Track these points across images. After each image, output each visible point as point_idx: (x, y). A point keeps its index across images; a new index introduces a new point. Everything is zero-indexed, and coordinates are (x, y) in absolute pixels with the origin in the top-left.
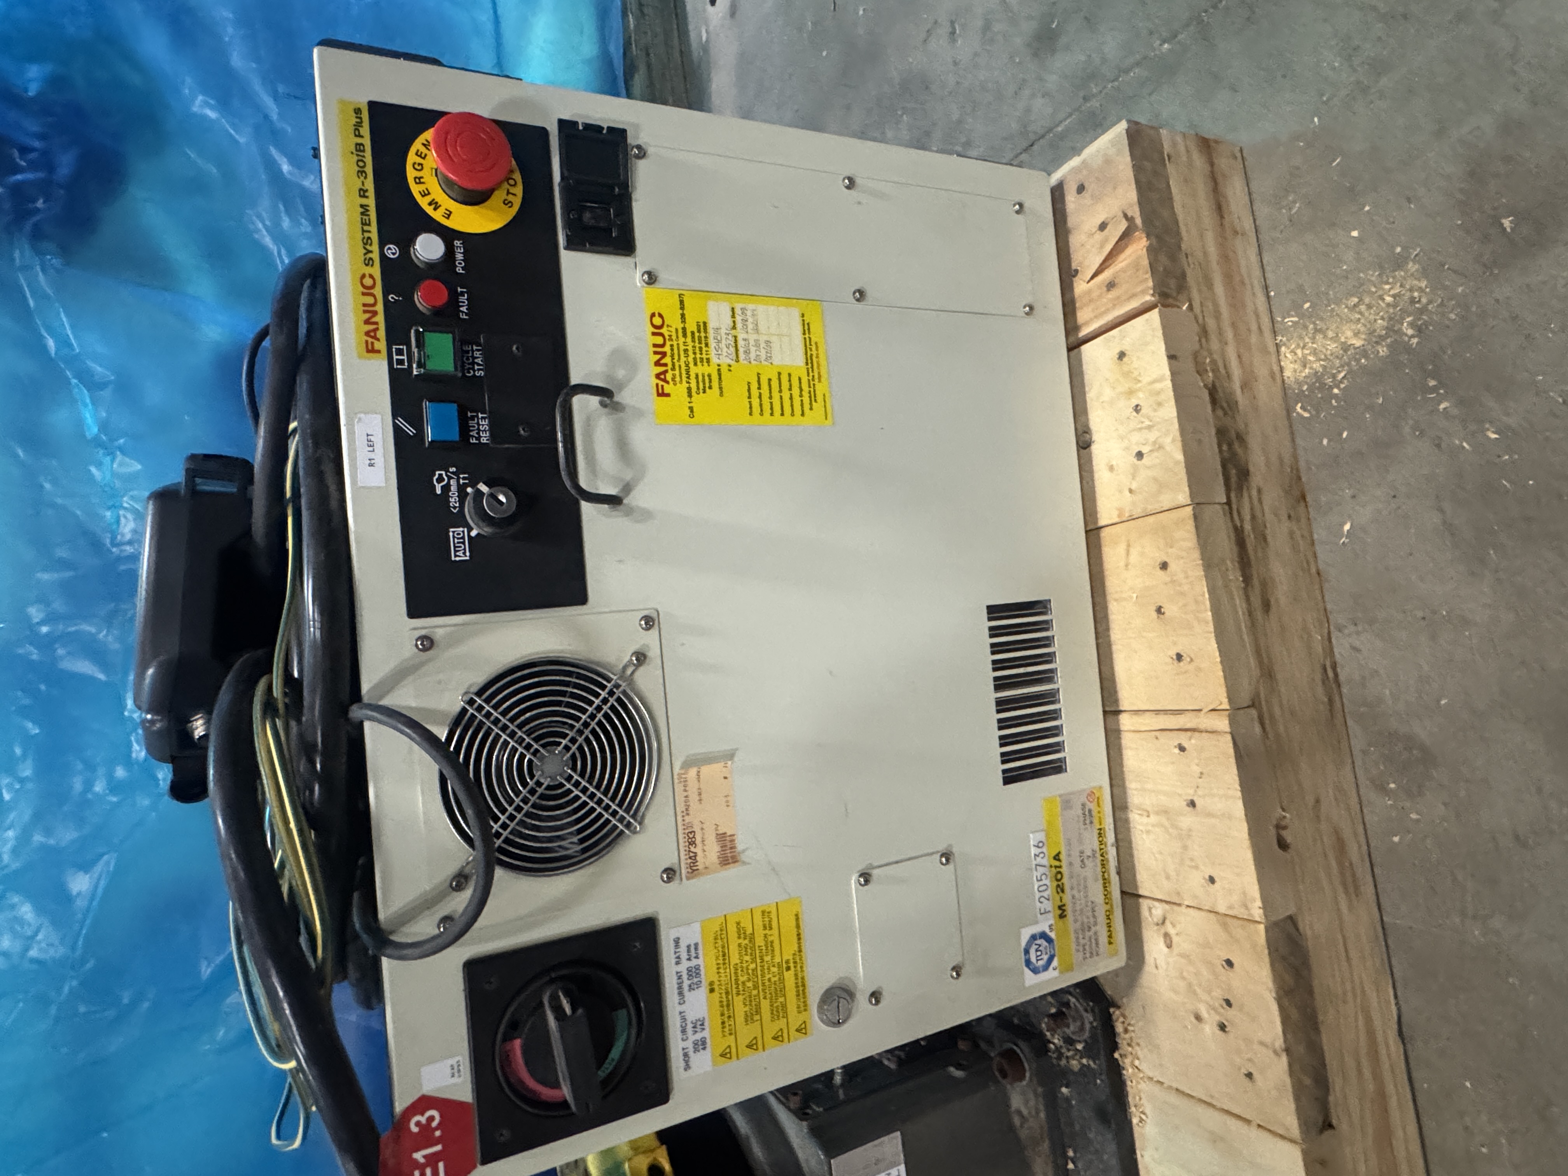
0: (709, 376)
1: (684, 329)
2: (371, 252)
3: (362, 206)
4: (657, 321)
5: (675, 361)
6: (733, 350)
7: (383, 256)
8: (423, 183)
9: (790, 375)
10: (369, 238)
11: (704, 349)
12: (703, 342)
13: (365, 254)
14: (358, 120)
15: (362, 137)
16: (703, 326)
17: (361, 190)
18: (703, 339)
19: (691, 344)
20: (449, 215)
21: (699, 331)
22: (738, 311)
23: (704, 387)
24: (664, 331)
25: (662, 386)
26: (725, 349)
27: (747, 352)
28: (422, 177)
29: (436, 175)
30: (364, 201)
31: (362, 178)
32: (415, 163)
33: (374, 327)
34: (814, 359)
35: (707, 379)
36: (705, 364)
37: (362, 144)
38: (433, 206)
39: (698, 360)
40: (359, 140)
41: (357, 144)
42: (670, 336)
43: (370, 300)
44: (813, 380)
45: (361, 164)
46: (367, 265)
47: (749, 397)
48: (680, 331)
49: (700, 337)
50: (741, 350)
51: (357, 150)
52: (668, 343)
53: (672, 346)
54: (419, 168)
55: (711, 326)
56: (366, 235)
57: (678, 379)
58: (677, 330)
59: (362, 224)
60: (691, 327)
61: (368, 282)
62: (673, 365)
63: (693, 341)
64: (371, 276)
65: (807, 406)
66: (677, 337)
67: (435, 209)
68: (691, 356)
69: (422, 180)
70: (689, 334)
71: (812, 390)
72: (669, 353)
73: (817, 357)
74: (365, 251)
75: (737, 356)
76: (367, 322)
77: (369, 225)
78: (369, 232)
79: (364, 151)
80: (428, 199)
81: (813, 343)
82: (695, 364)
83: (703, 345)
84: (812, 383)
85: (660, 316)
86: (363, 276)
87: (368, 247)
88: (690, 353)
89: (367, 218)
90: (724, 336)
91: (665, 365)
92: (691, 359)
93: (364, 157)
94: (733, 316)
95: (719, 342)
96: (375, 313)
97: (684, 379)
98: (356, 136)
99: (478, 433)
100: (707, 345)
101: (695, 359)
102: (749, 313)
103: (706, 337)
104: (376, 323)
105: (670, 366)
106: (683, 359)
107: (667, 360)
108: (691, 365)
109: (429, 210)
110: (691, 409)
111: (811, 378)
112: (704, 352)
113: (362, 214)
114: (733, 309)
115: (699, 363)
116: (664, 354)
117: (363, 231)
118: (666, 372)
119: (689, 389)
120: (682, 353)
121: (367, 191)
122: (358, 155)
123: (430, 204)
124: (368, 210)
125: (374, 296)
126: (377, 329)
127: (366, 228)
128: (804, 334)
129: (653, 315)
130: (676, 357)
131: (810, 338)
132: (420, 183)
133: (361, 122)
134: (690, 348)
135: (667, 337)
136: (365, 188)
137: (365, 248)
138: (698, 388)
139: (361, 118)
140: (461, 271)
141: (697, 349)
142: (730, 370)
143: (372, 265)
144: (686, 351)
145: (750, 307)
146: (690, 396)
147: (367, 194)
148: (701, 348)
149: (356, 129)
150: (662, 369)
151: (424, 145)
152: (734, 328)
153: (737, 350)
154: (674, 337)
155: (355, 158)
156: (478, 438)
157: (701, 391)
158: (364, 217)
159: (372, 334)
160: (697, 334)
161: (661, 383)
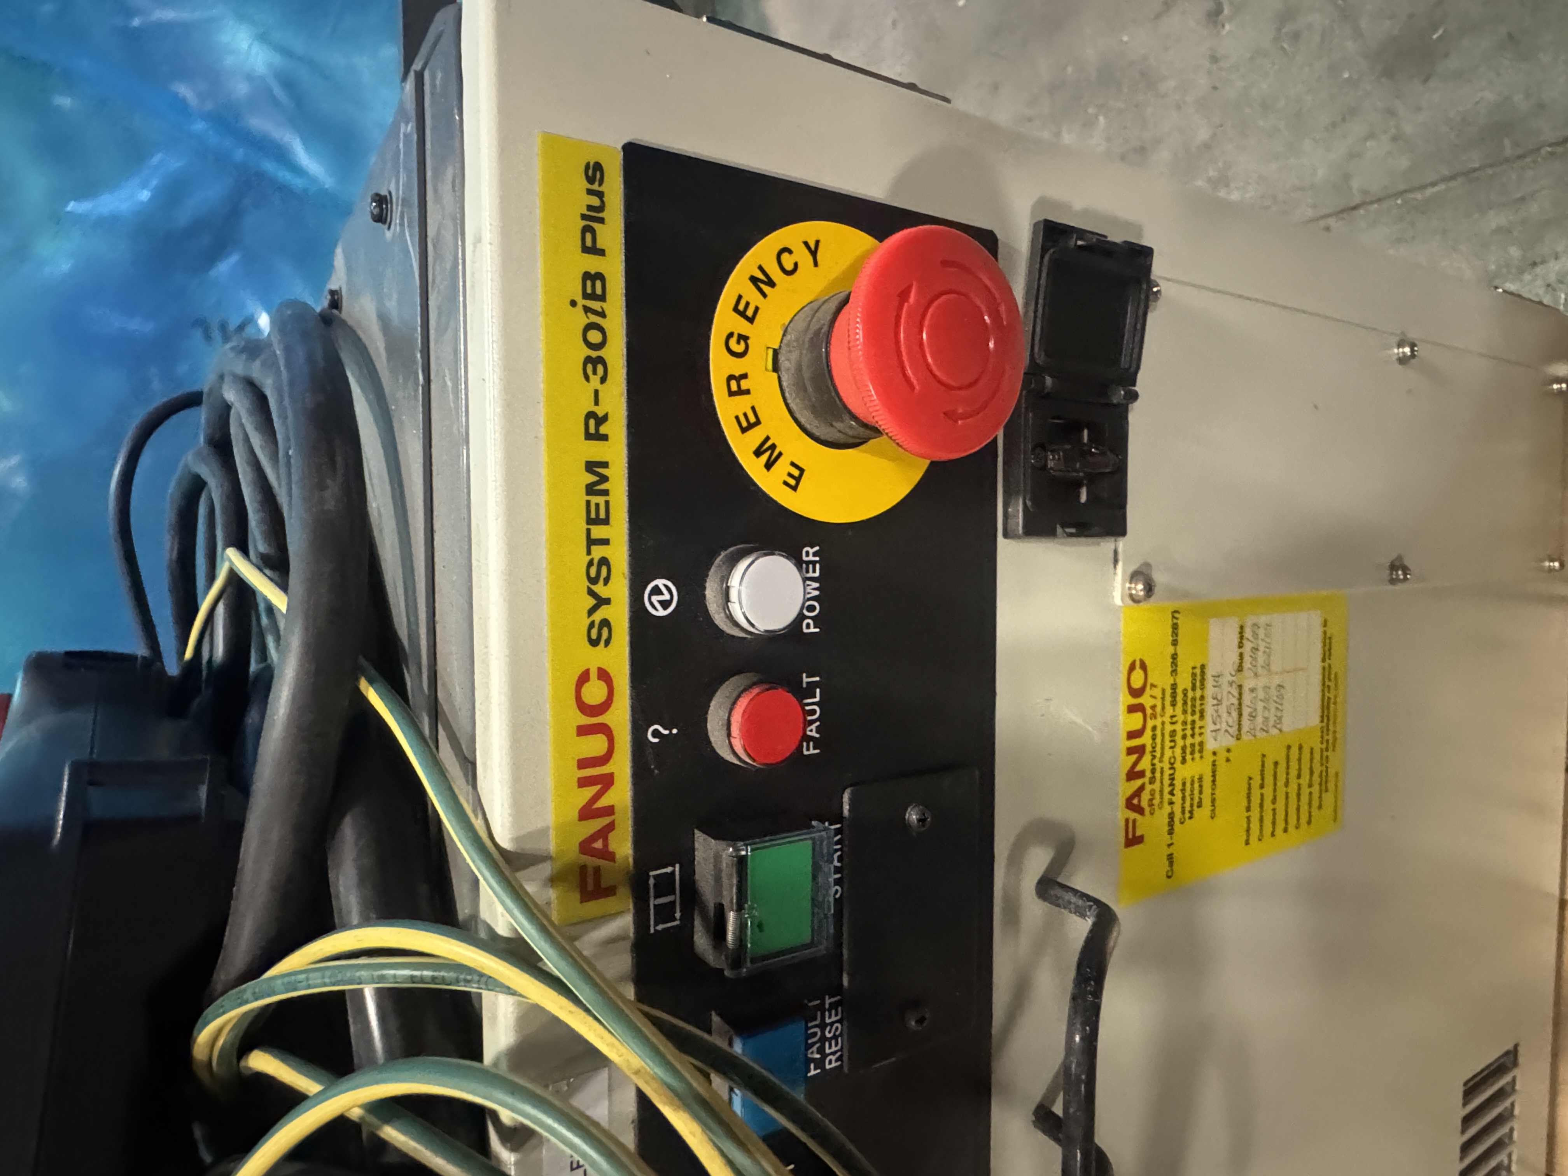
0: (1200, 779)
1: (1174, 687)
2: (607, 601)
3: (591, 467)
4: (1137, 680)
5: (1156, 761)
6: (1235, 714)
7: (638, 614)
8: (748, 392)
9: (1300, 748)
10: (604, 561)
11: (1198, 724)
12: (1198, 709)
13: (591, 611)
14: (595, 201)
15: (602, 253)
16: (1199, 676)
17: (590, 415)
18: (1198, 702)
19: (1180, 718)
20: (798, 479)
21: (1194, 688)
22: (1248, 634)
23: (1192, 805)
24: (1145, 700)
25: (1134, 821)
26: (1225, 715)
27: (1252, 717)
28: (745, 376)
29: (776, 368)
30: (596, 451)
31: (595, 380)
32: (731, 335)
33: (605, 821)
34: (1332, 706)
35: (1196, 785)
36: (1197, 755)
37: (600, 276)
38: (764, 457)
39: (1188, 750)
40: (593, 264)
41: (587, 276)
42: (1153, 707)
43: (596, 745)
44: (1327, 749)
45: (595, 337)
46: (594, 643)
47: (1248, 809)
48: (1169, 692)
49: (1194, 699)
50: (1246, 711)
51: (586, 296)
52: (1150, 724)
53: (1154, 728)
54: (740, 348)
55: (1210, 672)
56: (598, 552)
57: (1156, 802)
58: (1164, 691)
59: (590, 521)
60: (1184, 681)
61: (595, 692)
62: (1153, 771)
63: (1185, 712)
64: (604, 675)
65: (1315, 803)
66: (1163, 708)
67: (769, 466)
68: (1180, 742)
69: (745, 385)
70: (1180, 698)
71: (1324, 769)
72: (1149, 748)
73: (1335, 703)
74: (592, 602)
75: (1239, 730)
76: (587, 813)
77: (606, 522)
78: (605, 542)
79: (602, 298)
80: (755, 437)
81: (1333, 676)
82: (1184, 761)
83: (1197, 717)
84: (1325, 754)
85: (1144, 667)
86: (584, 678)
87: (599, 589)
88: (1178, 738)
89: (601, 500)
90: (1226, 688)
91: (1142, 774)
92: (1178, 751)
93: (603, 315)
94: (1241, 645)
95: (1219, 702)
96: (607, 781)
97: (1167, 796)
98: (585, 250)
99: (821, 1051)
100: (1202, 713)
101: (1184, 749)
102: (1261, 633)
103: (1202, 698)
104: (609, 810)
105: (1148, 774)
106: (1168, 753)
107: (1145, 764)
108: (1178, 765)
109: (753, 467)
110: (1170, 857)
111: (1324, 746)
112: (1197, 731)
113: (590, 490)
114: (1242, 627)
115: (1188, 757)
116: (1139, 751)
117: (591, 542)
118: (1142, 788)
119: (1171, 816)
120: (1167, 738)
121: (605, 418)
122: (587, 310)
123: (758, 453)
124: (604, 479)
125: (605, 730)
126: (611, 827)
127: (598, 532)
128: (1324, 660)
129: (1132, 668)
130: (1158, 755)
131: (1330, 666)
132: (741, 392)
133: (601, 208)
134: (1178, 727)
135: (1149, 711)
136: (600, 412)
137: (591, 593)
138: (1183, 812)
139: (600, 195)
140: (812, 630)
141: (1189, 726)
142: (1228, 760)
143: (607, 642)
144: (1173, 733)
145: (1263, 620)
146: (1171, 832)
147: (603, 430)
148: (1193, 722)
149: (586, 230)
150: (1138, 783)
151: (754, 280)
152: (1240, 669)
153: (1240, 715)
154: (1159, 709)
155: (583, 320)
156: (820, 1064)
157: (1187, 815)
158: (594, 499)
159: (598, 845)
160: (1190, 694)
161: (1133, 815)
